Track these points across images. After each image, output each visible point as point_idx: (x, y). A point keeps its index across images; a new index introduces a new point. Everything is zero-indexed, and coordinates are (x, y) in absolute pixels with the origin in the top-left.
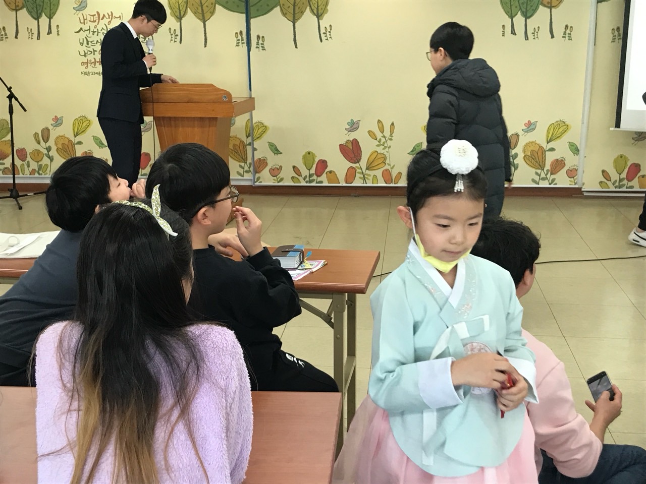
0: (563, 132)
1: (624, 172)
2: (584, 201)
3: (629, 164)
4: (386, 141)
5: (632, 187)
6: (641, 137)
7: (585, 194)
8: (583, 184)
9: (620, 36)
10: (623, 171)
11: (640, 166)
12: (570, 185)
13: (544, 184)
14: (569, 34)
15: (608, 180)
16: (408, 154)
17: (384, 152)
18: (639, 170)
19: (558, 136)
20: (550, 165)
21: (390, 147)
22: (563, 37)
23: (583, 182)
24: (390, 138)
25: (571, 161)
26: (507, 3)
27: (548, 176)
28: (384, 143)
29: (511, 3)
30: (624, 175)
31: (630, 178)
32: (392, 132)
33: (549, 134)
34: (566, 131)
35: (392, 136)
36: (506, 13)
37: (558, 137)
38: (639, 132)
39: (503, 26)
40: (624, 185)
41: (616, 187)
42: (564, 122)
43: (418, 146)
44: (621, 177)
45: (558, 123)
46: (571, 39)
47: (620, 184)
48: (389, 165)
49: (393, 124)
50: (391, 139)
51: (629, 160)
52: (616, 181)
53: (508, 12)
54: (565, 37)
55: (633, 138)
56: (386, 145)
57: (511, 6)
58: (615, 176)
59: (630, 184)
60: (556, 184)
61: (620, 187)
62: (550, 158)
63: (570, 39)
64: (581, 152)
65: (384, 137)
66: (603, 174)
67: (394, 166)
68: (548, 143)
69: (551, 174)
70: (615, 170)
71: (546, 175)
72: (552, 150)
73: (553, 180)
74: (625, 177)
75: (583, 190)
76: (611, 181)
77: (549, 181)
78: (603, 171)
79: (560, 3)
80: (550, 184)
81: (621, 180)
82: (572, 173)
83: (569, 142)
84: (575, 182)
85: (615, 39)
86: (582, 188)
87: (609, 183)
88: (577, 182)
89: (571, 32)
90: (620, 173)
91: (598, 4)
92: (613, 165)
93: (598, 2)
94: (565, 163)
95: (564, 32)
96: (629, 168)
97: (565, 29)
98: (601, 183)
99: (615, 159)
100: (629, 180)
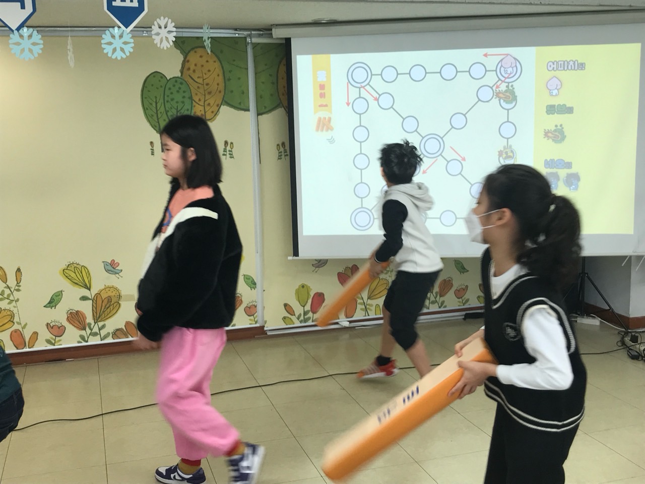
1: (307, 304)
2: (268, 342)
3: (312, 294)
4: (12, 293)
6: (320, 263)
7: (269, 333)
8: (266, 322)
9: (286, 152)
10: (307, 302)
11: (323, 294)
12: (250, 324)
14: (229, 151)
15: (292, 315)
16: (45, 306)
17: (11, 307)
18: (323, 300)
21: (17, 300)
22: (223, 155)
23: (265, 319)
24: (17, 288)
25: (248, 296)
26: (152, 116)
28: (9, 295)
29: (157, 116)
30: (308, 307)
31: (314, 310)
32: (18, 281)
35: (20, 286)
36: (153, 127)
38: (317, 260)
39: (152, 143)
40: (309, 318)
41: (301, 322)
43: (56, 296)
44: (305, 310)
46: (233, 157)
47: (305, 317)
48: (19, 323)
49: (19, 270)
50: (18, 290)
51: (311, 289)
52: (300, 315)
53: (156, 126)
54: (226, 155)
55: (313, 266)
56: (11, 298)
57: (158, 119)
58: (298, 309)
59: (316, 316)
61: (306, 320)
63: (232, 157)
64: (258, 285)
65: (8, 287)
66: (285, 309)
67: (26, 325)
70: (298, 302)
74: (310, 309)
75: (265, 329)
76: (295, 315)
78: (286, 305)
79: (215, 115)
81: (305, 313)
82: (251, 311)
83: (244, 275)
84: (256, 320)
85: (281, 155)
86: (264, 326)
87: (293, 318)
88: (257, 321)
89: (232, 149)
90: (303, 305)
91: (259, 117)
92: (295, 297)
93: (258, 114)
94: (243, 300)
95: (224, 149)
96: (313, 299)
97: (225, 145)
98: (285, 319)
99: (296, 290)
100: (314, 312)
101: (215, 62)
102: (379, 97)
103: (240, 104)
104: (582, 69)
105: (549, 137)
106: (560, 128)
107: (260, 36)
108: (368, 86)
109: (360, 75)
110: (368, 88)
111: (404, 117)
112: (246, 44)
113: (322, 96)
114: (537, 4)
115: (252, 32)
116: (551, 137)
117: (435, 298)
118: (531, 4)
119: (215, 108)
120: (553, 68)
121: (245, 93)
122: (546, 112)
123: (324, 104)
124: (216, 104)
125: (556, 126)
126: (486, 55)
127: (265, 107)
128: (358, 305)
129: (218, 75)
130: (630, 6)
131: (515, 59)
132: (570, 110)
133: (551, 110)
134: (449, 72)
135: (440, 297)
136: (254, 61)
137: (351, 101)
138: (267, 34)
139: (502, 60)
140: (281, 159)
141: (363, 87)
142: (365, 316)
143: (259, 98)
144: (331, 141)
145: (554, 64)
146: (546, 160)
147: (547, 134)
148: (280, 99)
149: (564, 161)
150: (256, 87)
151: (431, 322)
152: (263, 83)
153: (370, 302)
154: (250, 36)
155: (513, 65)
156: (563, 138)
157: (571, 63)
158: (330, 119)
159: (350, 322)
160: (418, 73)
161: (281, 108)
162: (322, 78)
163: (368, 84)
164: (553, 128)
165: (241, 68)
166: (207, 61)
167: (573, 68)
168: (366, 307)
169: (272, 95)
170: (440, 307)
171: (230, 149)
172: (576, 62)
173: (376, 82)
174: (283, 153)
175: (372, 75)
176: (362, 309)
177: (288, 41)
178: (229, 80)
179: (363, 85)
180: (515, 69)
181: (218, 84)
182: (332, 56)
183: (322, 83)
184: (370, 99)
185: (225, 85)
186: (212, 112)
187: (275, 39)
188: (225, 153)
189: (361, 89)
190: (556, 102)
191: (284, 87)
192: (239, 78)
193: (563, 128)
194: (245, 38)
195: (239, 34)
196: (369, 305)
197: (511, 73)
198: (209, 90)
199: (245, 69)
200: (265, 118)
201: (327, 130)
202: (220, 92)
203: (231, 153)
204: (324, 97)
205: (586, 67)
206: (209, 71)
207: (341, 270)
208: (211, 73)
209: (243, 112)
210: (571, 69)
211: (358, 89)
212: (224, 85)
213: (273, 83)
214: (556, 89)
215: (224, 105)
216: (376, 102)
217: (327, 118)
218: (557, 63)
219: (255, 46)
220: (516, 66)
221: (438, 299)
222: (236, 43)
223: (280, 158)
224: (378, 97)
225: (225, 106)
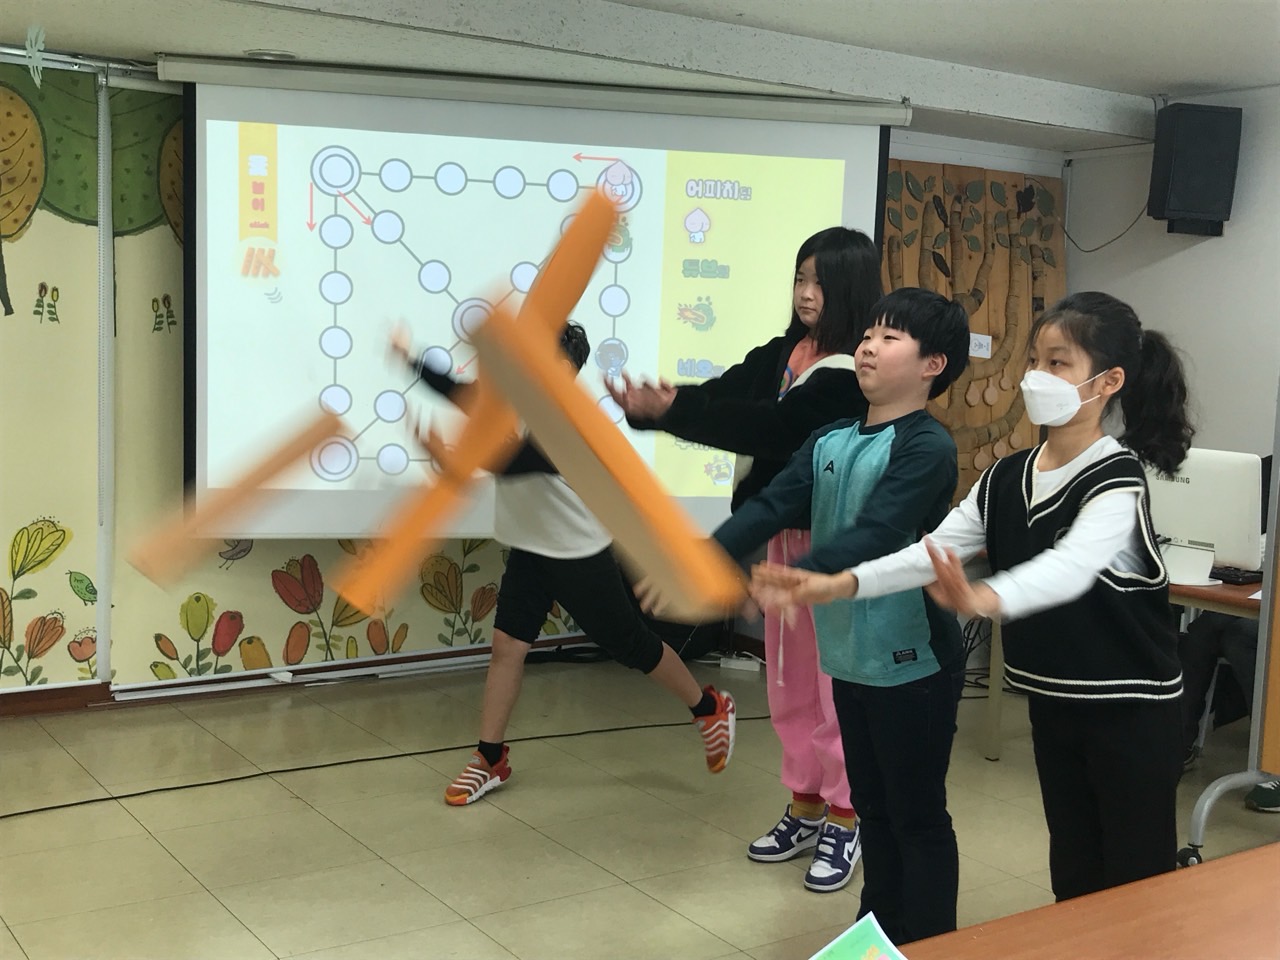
0: (54, 547)
1: (206, 635)
2: (116, 716)
3: (216, 615)
5: (227, 668)
6: (237, 549)
7: (119, 698)
8: (113, 674)
9: (172, 316)
10: (205, 632)
11: (241, 617)
12: (81, 679)
13: (15, 685)
14: (49, 306)
15: (172, 659)
18: (240, 628)
19: (41, 558)
20: (26, 636)
22: (36, 313)
23: (112, 668)
25: (78, 618)
27: (23, 663)
30: (207, 642)
31: (220, 648)
33: (17, 554)
34: (59, 545)
37: (41, 562)
38: (234, 541)
40: (208, 666)
41: (190, 673)
42: (53, 523)
44: (201, 648)
45: (40, 525)
46: (57, 320)
47: (200, 663)
51: (216, 605)
52: (189, 658)
54: (41, 314)
55: (220, 554)
58: (186, 647)
59: (223, 661)
60: (44, 681)
61: (200, 670)
62: (24, 615)
63: (54, 318)
64: (101, 594)
66: (157, 643)
68: (15, 578)
69: (30, 658)
70: (186, 632)
71: (17, 661)
72: (27, 594)
73: (37, 672)
74: (211, 647)
75: (113, 688)
76: (177, 659)
77: (25, 675)
78: (158, 638)
79: (20, 229)
80: (28, 683)
81: (201, 655)
82: (82, 650)
83: (71, 573)
84: (93, 670)
85: (162, 322)
86: (110, 683)
87: (175, 665)
88: (96, 671)
89: (55, 301)
90: (197, 638)
91: (116, 238)
92: (179, 620)
93: (116, 234)
94: (65, 626)
95: (38, 300)
96: (217, 626)
97: (40, 292)
98: (156, 666)
99: (183, 606)
100: (220, 653)
101: (26, 116)
102: (375, 218)
103: (77, 208)
104: (745, 199)
105: (686, 319)
106: (707, 303)
107: (125, 74)
108: (353, 194)
109: (337, 171)
110: (352, 197)
111: (423, 262)
112: (97, 88)
113: (258, 205)
114: (677, 69)
115: (111, 65)
116: (690, 319)
117: (464, 624)
118: (667, 67)
119: (22, 214)
120: (697, 192)
121: (88, 187)
122: (683, 272)
123: (262, 222)
124: (25, 203)
125: (700, 299)
126: (578, 157)
127: (131, 221)
128: (311, 638)
129: (32, 146)
130: (831, 92)
131: (630, 169)
132: (723, 272)
133: (691, 268)
134: (509, 183)
135: (474, 621)
136: (112, 124)
137: (318, 220)
138: (143, 72)
139: (606, 170)
140: (159, 329)
141: (344, 195)
142: (326, 660)
143: (118, 200)
144: (275, 297)
145: (698, 185)
146: (680, 360)
147: (683, 312)
148: (163, 207)
149: (712, 364)
150: (113, 179)
151: (456, 671)
152: (128, 170)
153: (336, 631)
154: (106, 73)
155: (628, 181)
156: (711, 322)
157: (728, 186)
158: (272, 253)
159: (295, 673)
160: (451, 179)
161: (165, 225)
162: (258, 169)
163: (353, 190)
164: (695, 303)
165: (82, 134)
166: (9, 114)
167: (731, 196)
168: (327, 642)
169: (145, 197)
170: (472, 642)
171: (52, 303)
172: (736, 184)
173: (369, 187)
174: (164, 319)
175: (361, 173)
176: (319, 647)
177: (190, 89)
178: (56, 157)
179: (343, 190)
180: (630, 187)
181: (30, 164)
182: (281, 128)
183: (258, 182)
184: (357, 221)
185: (46, 168)
186: (16, 221)
187: (161, 82)
188: (40, 309)
189: (339, 199)
190: (699, 254)
191: (173, 183)
192: (78, 157)
193: (710, 304)
194: (95, 75)
195: (80, 65)
196: (334, 637)
197: (622, 196)
198: (10, 175)
199: (91, 137)
200: (127, 243)
201: (266, 275)
202: (34, 180)
203: (53, 310)
204: (263, 209)
205: (753, 195)
206: (12, 134)
207: (280, 565)
208: (15, 139)
209: (83, 225)
210: (728, 196)
211: (333, 198)
212: (44, 165)
213: (149, 173)
214: (700, 231)
215: (41, 209)
216: (369, 226)
217: (266, 253)
218: (704, 183)
219: (114, 93)
220: (632, 183)
221: (468, 626)
222: (75, 82)
223: (158, 327)
224: (372, 218)
225: (44, 211)
